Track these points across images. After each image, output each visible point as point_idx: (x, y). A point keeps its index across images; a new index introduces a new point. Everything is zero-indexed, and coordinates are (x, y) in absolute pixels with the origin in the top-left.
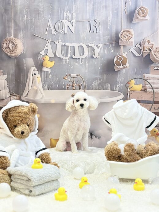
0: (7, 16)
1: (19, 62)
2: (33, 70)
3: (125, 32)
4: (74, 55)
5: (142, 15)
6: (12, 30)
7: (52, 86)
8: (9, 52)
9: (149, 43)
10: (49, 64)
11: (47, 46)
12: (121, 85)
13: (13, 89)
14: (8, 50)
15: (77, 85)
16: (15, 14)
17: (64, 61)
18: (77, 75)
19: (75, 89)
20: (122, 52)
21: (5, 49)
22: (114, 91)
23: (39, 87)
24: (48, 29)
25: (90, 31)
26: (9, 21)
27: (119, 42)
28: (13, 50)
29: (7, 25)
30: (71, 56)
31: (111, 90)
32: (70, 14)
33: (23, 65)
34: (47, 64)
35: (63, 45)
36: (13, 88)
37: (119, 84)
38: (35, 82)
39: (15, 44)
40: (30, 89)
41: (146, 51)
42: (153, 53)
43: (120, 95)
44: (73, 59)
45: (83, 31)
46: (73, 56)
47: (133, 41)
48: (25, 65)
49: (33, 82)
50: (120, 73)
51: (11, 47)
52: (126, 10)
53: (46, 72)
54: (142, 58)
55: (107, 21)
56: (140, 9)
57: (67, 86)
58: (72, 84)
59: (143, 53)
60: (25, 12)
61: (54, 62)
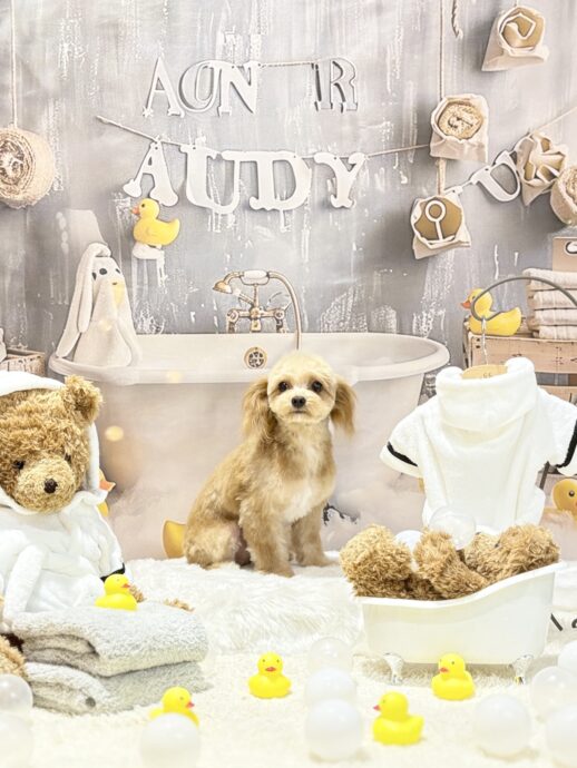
1: (40, 226)
2: (96, 255)
3: (453, 109)
4: (257, 198)
5: (519, 39)
6: (14, 99)
7: (168, 319)
8: (3, 186)
9: (548, 149)
10: (157, 234)
11: (150, 162)
12: (442, 312)
13: (18, 331)
15: (266, 314)
17: (217, 220)
18: (268, 276)
19: (258, 328)
20: (443, 186)
22: (411, 334)
23: (122, 322)
24: (152, 94)
25: (316, 103)
27: (432, 145)
28: (19, 179)
30: (243, 200)
31: (401, 333)
32: (239, 37)
33: (58, 235)
34: (151, 232)
35: (214, 157)
36: (19, 324)
37: (433, 311)
38: (104, 301)
39: (26, 156)
40: (83, 328)
41: (534, 182)
42: (562, 188)
43: (436, 350)
44: (251, 214)
45: (292, 105)
46: (254, 203)
47: (485, 141)
48: (65, 237)
49: (97, 303)
50: (434, 268)
51: (11, 168)
52: (456, 22)
53: (145, 263)
54: (522, 208)
55: (385, 66)
56: (512, 18)
57: (229, 319)
58: (250, 311)
59: (525, 187)
60: (65, 29)
61: (177, 222)
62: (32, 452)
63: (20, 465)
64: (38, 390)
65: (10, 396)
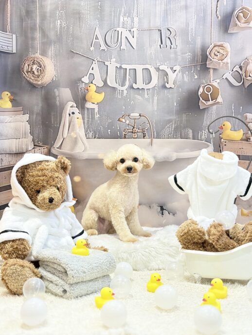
0: (29, 22)
1: (48, 95)
2: (70, 107)
3: (216, 48)
4: (136, 84)
5: (243, 20)
6: (38, 43)
7: (100, 132)
8: (33, 78)
10: (95, 98)
11: (93, 69)
13: (38, 137)
14: (31, 75)
15: (139, 131)
16: (43, 18)
17: (119, 92)
18: (140, 115)
19: (136, 137)
20: (212, 79)
21: (26, 74)
22: (198, 140)
23: (80, 134)
24: (94, 41)
25: (160, 45)
26: (33, 29)
27: (207, 63)
28: (39, 76)
29: (29, 35)
30: (130, 84)
31: (194, 139)
32: (129, 18)
33: (55, 98)
34: (93, 97)
35: (118, 67)
36: (39, 134)
37: (207, 130)
38: (74, 125)
39: (43, 66)
40: (65, 136)
41: (249, 78)
43: (208, 146)
44: (134, 90)
45: (150, 46)
46: (134, 85)
47: (229, 61)
48: (58, 99)
49: (70, 126)
50: (208, 113)
51: (36, 71)
52: (218, 13)
53: (90, 110)
54: (244, 89)
55: (188, 30)
56: (241, 11)
57: (124, 133)
58: (132, 129)
59: (245, 80)
60: (59, 14)
61: (103, 93)
62: (43, 186)
63: (38, 192)
64: (45, 161)
65: (34, 163)
